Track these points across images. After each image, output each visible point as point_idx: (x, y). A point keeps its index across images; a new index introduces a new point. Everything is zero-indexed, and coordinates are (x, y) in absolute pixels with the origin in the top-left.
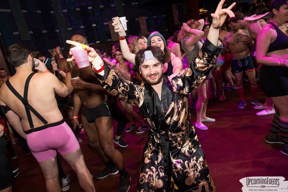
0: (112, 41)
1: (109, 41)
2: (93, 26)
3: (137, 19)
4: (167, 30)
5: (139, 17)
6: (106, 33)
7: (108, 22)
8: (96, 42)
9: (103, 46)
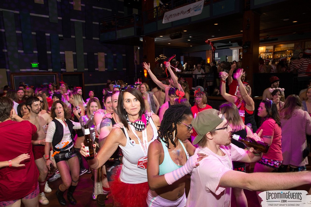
0: (66, 71)
1: (63, 71)
2: (47, 53)
3: (95, 54)
4: (125, 69)
5: (98, 53)
6: (61, 63)
7: (64, 52)
8: (47, 70)
9: (55, 75)
